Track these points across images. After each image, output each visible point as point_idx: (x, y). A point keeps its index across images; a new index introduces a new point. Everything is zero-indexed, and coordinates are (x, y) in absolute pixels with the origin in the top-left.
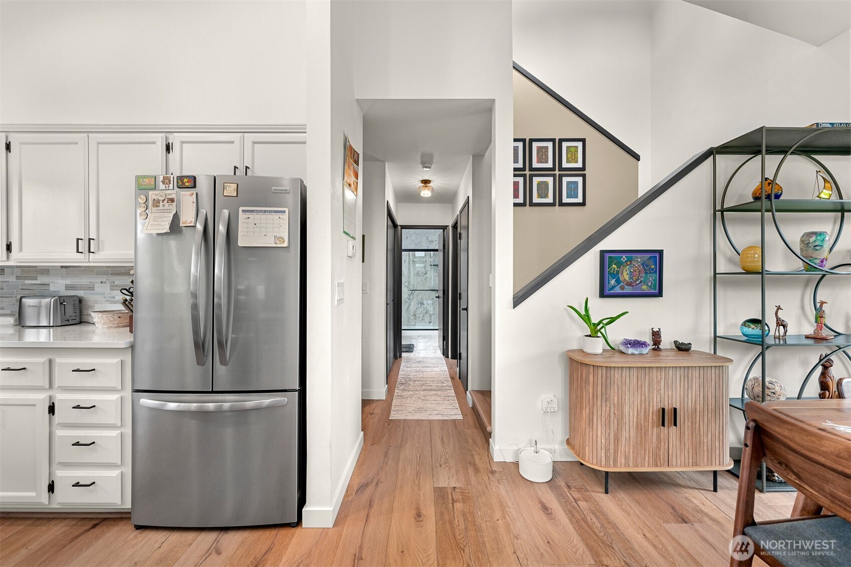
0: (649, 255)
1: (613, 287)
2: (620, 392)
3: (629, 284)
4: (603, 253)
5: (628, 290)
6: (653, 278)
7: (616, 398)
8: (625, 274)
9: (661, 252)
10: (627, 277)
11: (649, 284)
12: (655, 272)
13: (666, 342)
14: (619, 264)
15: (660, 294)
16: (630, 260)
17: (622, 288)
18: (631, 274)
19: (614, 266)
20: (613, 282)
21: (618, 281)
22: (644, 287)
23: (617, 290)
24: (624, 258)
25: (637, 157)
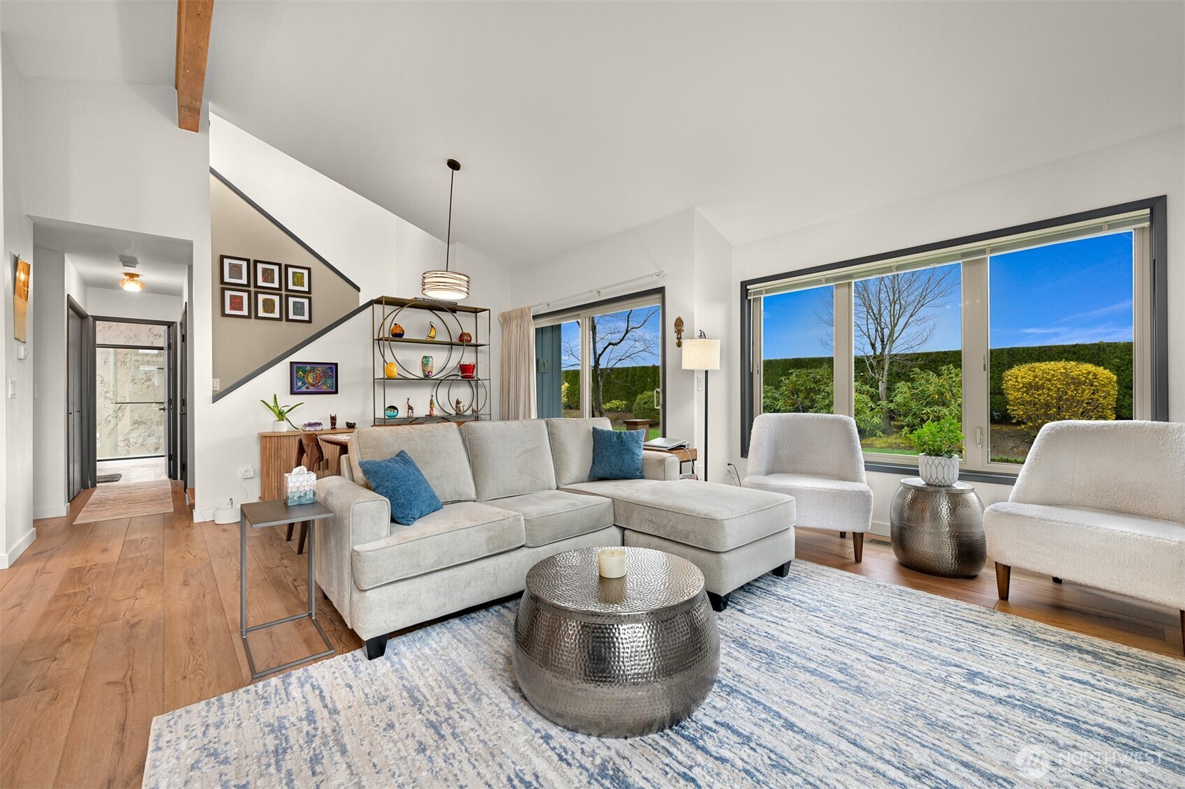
0: (328, 366)
1: (300, 388)
2: (288, 451)
3: (312, 385)
4: (292, 363)
5: (312, 389)
6: (331, 382)
7: (285, 456)
8: (309, 378)
9: (336, 365)
10: (311, 381)
11: (328, 385)
12: (333, 377)
13: (341, 424)
14: (305, 372)
15: (336, 392)
16: (313, 370)
17: (307, 388)
18: (315, 379)
19: (301, 373)
20: (300, 384)
21: (304, 383)
22: (325, 387)
23: (304, 389)
24: (308, 367)
25: (358, 289)
